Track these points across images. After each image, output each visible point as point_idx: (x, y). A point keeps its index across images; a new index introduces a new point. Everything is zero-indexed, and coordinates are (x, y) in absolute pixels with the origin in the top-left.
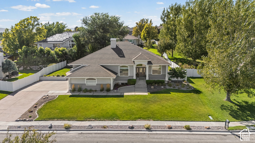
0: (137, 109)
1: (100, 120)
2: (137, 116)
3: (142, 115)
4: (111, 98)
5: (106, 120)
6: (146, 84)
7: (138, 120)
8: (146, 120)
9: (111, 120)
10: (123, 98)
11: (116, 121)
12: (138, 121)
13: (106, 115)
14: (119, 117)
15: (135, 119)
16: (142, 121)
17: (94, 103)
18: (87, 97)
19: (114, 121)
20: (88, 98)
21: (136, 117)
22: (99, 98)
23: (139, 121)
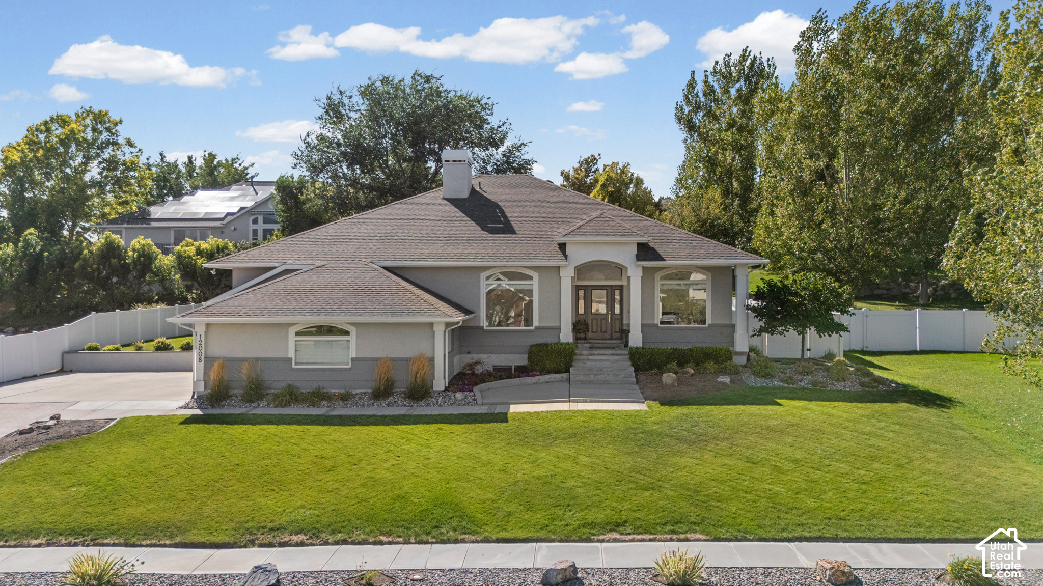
0: (594, 476)
1: (345, 542)
2: (600, 516)
3: (627, 505)
4: (434, 427)
5: (384, 538)
6: (633, 369)
7: (601, 537)
8: (659, 536)
9: (417, 535)
10: (505, 424)
11: (456, 541)
12: (604, 544)
13: (390, 511)
14: (472, 520)
15: (587, 530)
16: (633, 540)
17: (323, 452)
18: (289, 424)
19: (443, 542)
20: (294, 427)
21: (590, 518)
22: (357, 428)
23: (615, 540)
